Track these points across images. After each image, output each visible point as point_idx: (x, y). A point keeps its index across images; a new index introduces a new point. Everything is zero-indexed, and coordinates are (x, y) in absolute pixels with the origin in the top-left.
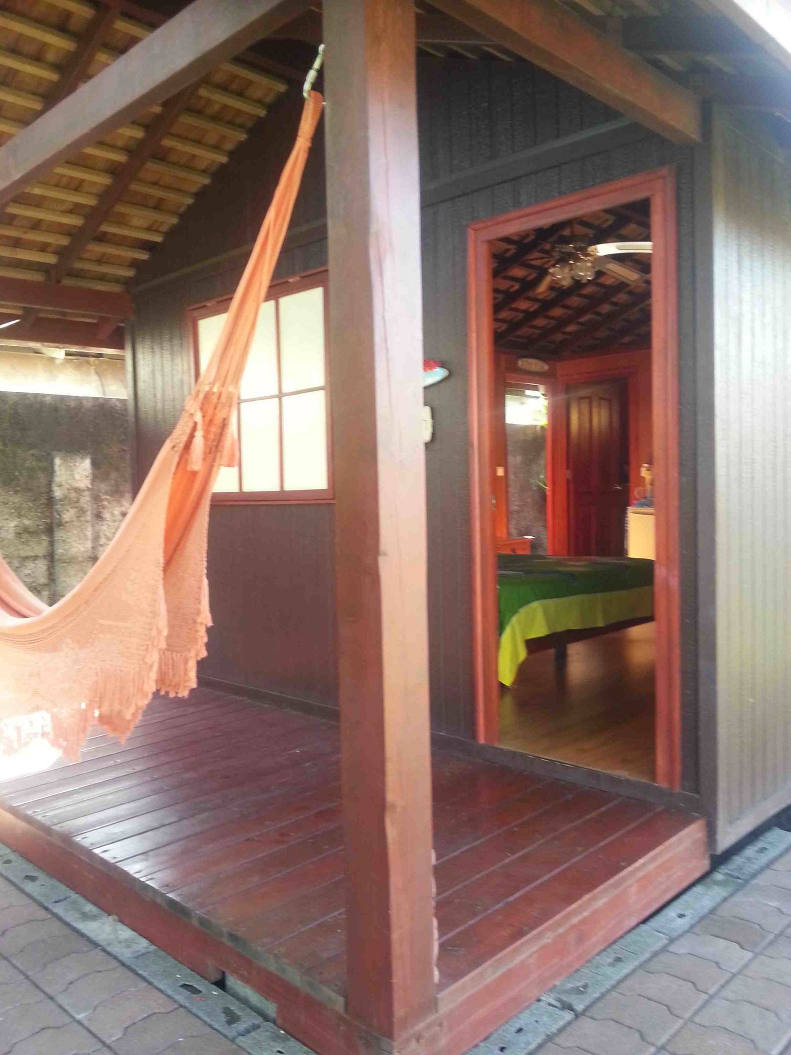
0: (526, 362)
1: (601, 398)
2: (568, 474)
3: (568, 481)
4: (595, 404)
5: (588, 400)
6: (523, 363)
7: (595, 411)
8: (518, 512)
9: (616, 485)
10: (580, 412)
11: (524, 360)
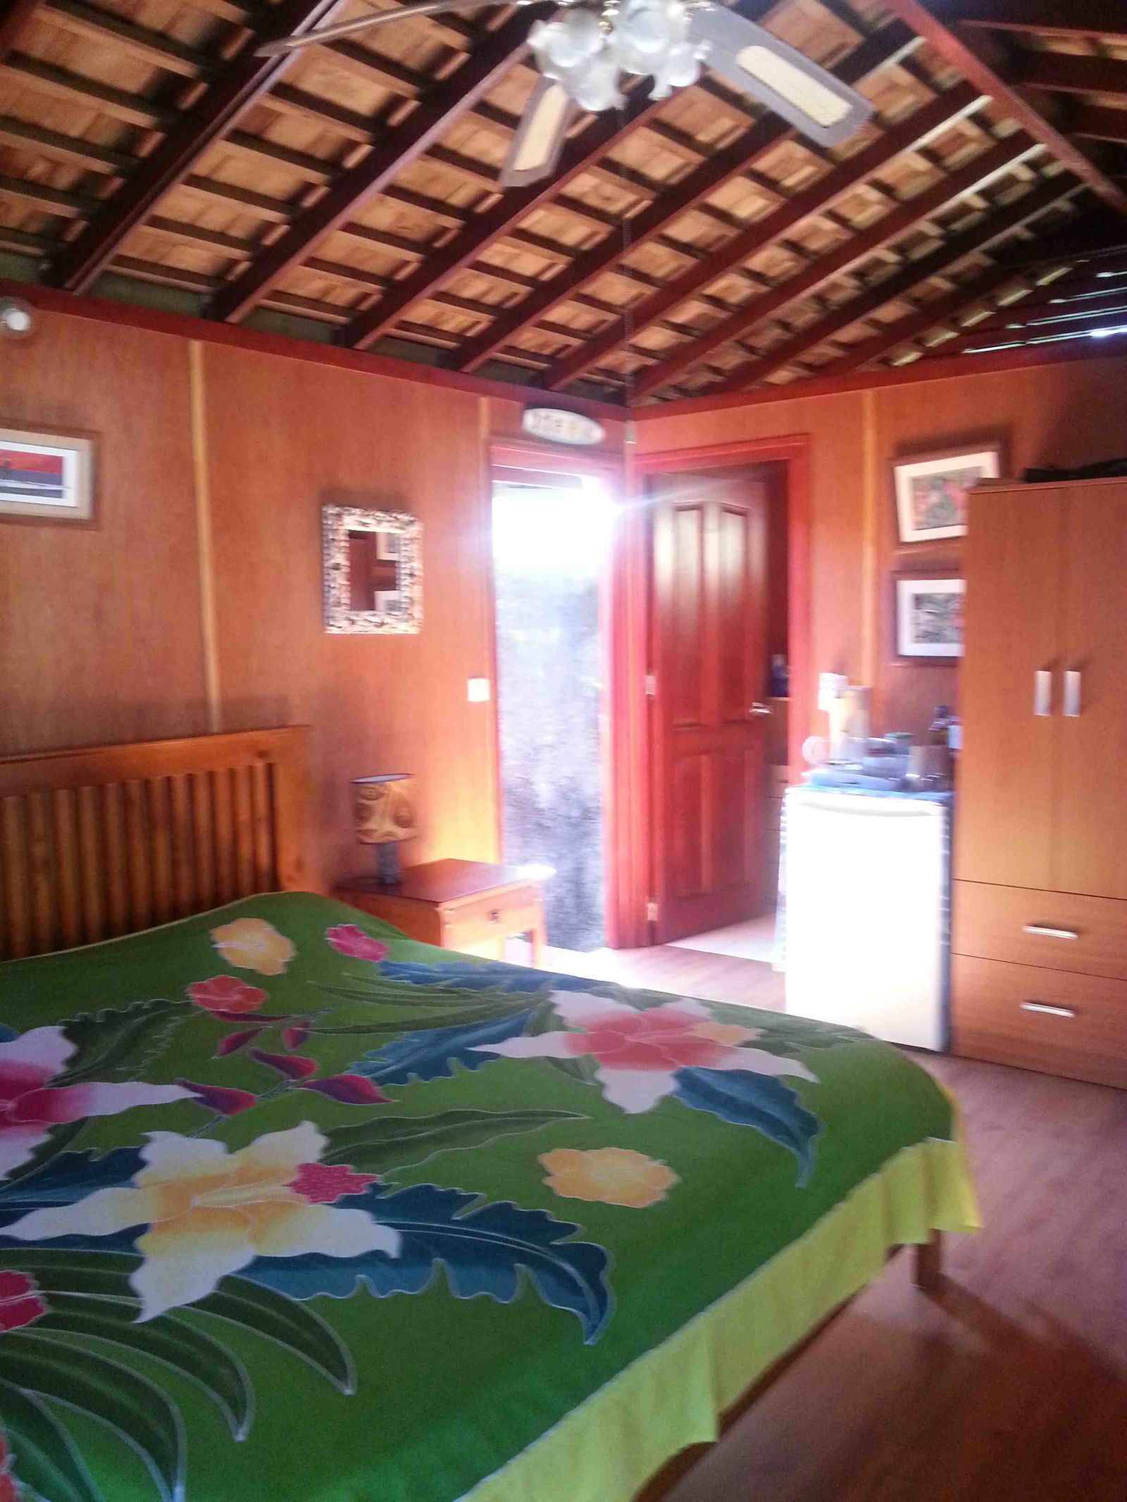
0: (547, 418)
1: (728, 510)
2: (651, 684)
3: (650, 702)
4: (712, 522)
5: (694, 513)
6: (539, 421)
7: (712, 538)
8: (552, 747)
9: (755, 704)
10: (677, 540)
11: (543, 412)
